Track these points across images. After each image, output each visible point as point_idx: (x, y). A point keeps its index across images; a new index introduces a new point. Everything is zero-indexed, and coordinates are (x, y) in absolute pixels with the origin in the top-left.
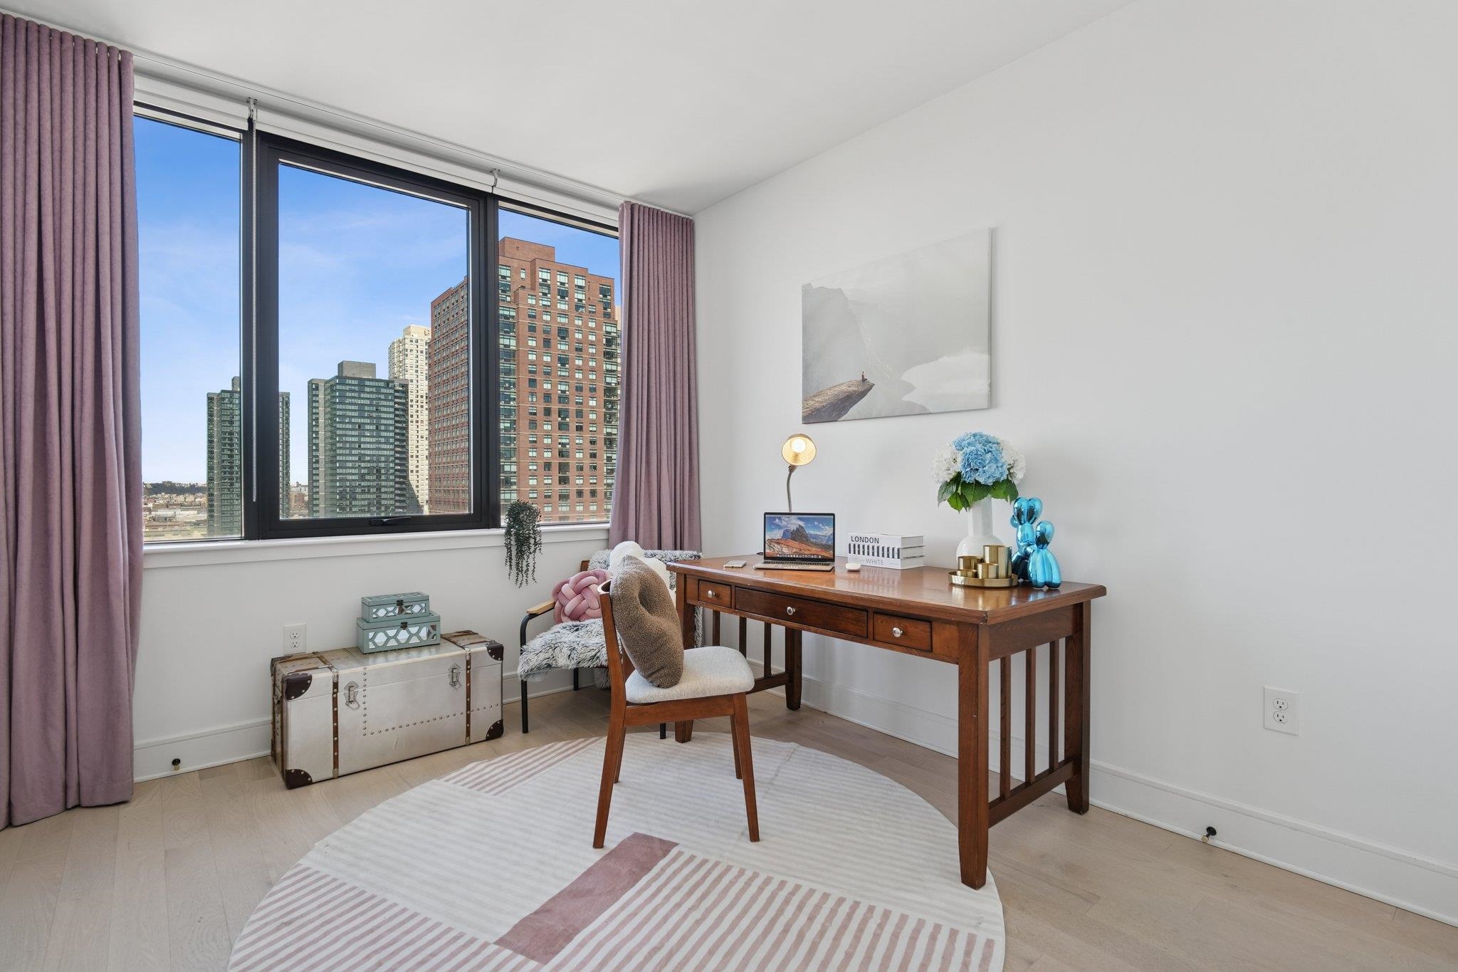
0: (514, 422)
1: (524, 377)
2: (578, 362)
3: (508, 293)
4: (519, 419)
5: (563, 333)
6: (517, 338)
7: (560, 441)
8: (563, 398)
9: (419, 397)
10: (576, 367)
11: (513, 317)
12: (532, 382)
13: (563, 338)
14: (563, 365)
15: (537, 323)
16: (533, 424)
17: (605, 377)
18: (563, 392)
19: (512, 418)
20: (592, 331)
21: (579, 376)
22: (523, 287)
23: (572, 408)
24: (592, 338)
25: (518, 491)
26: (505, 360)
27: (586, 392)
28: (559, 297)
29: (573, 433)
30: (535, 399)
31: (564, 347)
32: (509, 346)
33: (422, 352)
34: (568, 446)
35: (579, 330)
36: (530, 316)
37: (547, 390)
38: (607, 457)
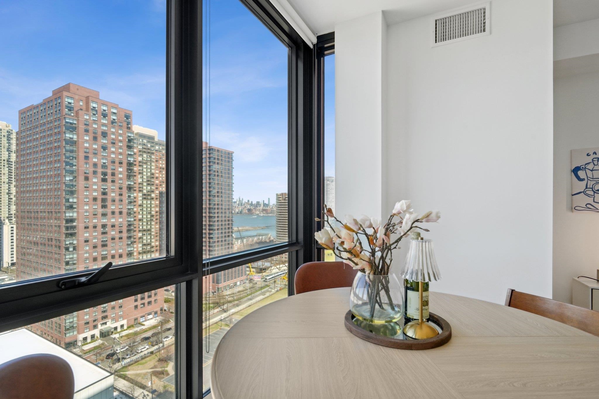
0: (75, 177)
1: (82, 155)
2: (113, 149)
3: (72, 112)
4: (78, 175)
5: (104, 135)
6: (77, 135)
7: (102, 187)
8: (104, 166)
10: (111, 152)
11: (75, 124)
12: (87, 158)
13: (104, 137)
14: (104, 150)
15: (90, 128)
16: (87, 179)
17: (127, 157)
18: (104, 163)
19: (74, 175)
20: (120, 135)
21: (113, 156)
22: (81, 109)
23: (109, 172)
24: (120, 138)
25: (78, 212)
26: (70, 145)
27: (117, 164)
28: (102, 117)
29: (109, 184)
30: (88, 166)
31: (105, 141)
32: (72, 138)
34: (107, 190)
35: (113, 133)
36: (85, 124)
37: (95, 162)
38: (128, 196)
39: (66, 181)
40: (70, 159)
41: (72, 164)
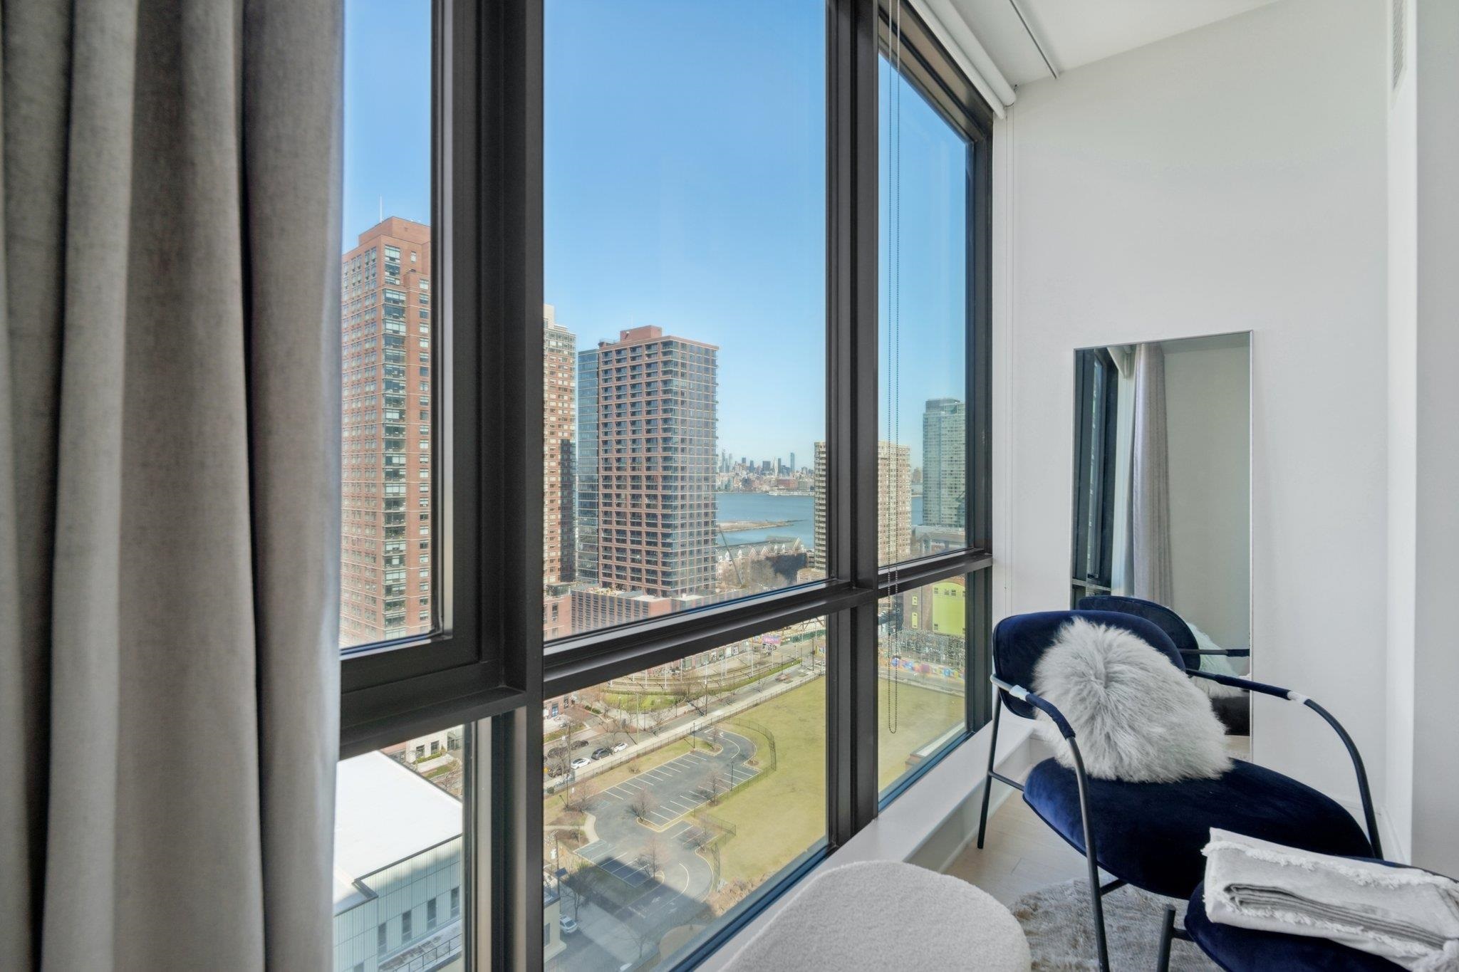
39: (387, 422)
40: (394, 376)
41: (397, 385)
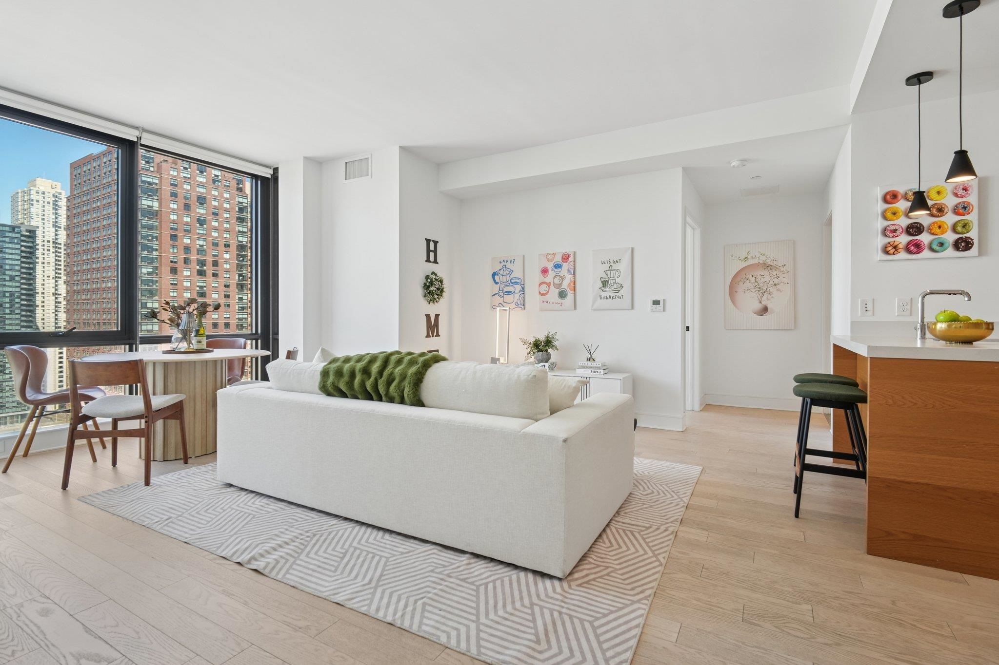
1: (166, 233)
2: (215, 224)
3: (152, 164)
4: (161, 265)
5: (202, 201)
6: (160, 202)
7: (198, 284)
8: (201, 251)
9: (46, 241)
10: (212, 228)
11: (156, 184)
12: (174, 237)
13: (202, 204)
14: (201, 225)
15: (178, 190)
16: (174, 271)
17: (238, 236)
18: (201, 246)
19: (155, 265)
20: (227, 200)
21: (215, 234)
22: (165, 161)
23: (209, 259)
24: (227, 206)
25: (159, 324)
26: (148, 218)
27: (221, 247)
28: (198, 172)
29: (209, 279)
30: (175, 251)
31: (202, 211)
32: (152, 207)
33: (49, 203)
34: (205, 289)
35: (215, 198)
36: (172, 185)
37: (187, 244)
38: (239, 298)
